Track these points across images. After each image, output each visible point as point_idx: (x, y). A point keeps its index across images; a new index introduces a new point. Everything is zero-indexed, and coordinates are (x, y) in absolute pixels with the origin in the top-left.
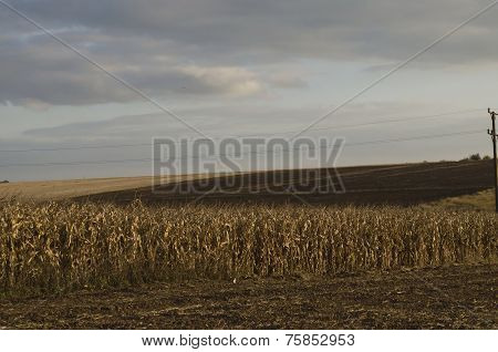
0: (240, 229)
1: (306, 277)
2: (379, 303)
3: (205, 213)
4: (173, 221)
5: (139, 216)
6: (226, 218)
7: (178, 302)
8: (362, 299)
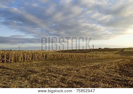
0: (70, 55)
1: (76, 59)
2: (82, 62)
3: (67, 53)
4: (64, 54)
5: (61, 53)
6: (69, 54)
7: (64, 61)
8: (81, 62)
